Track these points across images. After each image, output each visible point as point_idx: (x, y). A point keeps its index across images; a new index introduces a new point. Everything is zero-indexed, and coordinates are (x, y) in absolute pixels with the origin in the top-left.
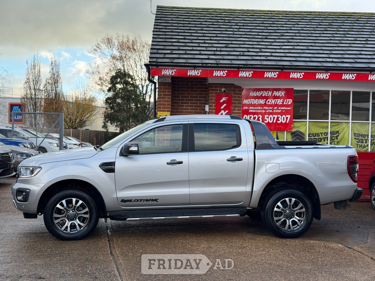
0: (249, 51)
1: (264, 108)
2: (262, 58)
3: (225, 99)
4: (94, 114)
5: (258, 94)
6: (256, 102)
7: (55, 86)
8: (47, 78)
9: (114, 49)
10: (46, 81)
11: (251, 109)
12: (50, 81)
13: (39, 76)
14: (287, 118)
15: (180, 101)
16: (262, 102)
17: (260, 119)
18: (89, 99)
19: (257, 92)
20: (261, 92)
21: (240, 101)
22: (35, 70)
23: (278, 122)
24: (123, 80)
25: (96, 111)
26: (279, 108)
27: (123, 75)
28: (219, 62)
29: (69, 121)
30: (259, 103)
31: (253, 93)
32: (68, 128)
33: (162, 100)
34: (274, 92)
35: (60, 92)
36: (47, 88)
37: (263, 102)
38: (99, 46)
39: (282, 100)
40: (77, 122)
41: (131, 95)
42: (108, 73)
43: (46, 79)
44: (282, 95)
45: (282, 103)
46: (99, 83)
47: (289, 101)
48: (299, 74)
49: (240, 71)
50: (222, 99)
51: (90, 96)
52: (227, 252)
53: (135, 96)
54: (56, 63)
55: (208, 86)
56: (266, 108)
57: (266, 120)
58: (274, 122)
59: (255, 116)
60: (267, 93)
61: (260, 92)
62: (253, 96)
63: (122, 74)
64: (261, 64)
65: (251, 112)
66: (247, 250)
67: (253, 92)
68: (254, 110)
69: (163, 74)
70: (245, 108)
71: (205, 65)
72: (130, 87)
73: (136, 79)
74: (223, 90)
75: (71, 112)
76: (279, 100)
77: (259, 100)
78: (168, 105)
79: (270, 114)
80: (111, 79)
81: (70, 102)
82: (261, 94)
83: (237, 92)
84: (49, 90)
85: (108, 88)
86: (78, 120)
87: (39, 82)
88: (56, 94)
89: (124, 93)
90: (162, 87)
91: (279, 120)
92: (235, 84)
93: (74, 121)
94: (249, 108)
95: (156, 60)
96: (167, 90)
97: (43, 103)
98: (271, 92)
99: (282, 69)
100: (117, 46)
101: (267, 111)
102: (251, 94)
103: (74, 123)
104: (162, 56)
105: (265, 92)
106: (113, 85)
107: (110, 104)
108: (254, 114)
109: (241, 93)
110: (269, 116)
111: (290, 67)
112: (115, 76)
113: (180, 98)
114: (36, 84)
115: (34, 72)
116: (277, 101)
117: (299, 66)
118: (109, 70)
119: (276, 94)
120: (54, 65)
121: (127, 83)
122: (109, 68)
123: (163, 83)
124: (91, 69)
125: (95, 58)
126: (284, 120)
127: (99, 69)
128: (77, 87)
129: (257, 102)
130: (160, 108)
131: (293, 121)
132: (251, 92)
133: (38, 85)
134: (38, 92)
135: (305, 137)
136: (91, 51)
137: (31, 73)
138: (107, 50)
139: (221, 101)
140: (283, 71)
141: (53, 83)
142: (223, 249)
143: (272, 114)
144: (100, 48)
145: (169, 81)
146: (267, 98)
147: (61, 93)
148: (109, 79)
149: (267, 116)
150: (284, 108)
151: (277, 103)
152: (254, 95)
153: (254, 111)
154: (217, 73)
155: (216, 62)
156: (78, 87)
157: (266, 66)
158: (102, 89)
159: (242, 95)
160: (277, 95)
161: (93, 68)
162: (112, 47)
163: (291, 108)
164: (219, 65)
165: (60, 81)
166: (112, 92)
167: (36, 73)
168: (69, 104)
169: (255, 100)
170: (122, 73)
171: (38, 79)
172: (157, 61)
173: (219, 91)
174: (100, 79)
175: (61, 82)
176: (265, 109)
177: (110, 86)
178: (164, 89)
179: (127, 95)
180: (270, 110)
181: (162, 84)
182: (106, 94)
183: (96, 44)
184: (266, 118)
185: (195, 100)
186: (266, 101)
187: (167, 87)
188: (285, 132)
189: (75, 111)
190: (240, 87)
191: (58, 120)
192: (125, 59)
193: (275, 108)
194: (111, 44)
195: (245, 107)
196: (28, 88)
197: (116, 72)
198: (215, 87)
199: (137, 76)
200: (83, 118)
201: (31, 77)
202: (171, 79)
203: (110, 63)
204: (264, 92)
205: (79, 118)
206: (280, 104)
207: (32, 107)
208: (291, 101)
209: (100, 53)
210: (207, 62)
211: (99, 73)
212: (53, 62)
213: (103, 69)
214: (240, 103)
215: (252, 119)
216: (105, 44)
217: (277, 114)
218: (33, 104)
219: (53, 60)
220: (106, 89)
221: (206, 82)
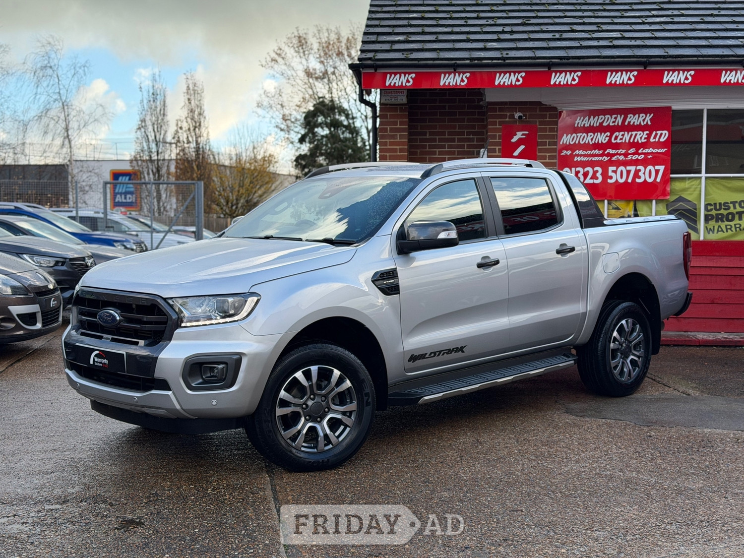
0: (573, 31)
1: (606, 153)
2: (602, 43)
3: (523, 135)
4: (273, 188)
5: (595, 121)
6: (589, 138)
7: (195, 134)
8: (178, 118)
9: (311, 57)
10: (177, 125)
11: (578, 155)
12: (185, 125)
13: (164, 115)
14: (657, 172)
15: (428, 144)
16: (602, 138)
17: (599, 175)
18: (262, 158)
19: (592, 117)
20: (600, 117)
21: (555, 138)
22: (156, 103)
23: (638, 180)
24: (329, 118)
25: (278, 183)
26: (640, 151)
27: (328, 110)
28: (507, 54)
29: (225, 204)
30: (596, 142)
31: (582, 121)
32: (224, 218)
33: (388, 140)
34: (629, 116)
35: (206, 145)
36: (179, 138)
37: (605, 140)
38: (282, 51)
39: (646, 133)
40: (240, 205)
41: (346, 148)
42: (299, 106)
43: (177, 120)
44: (645, 123)
45: (646, 140)
46: (283, 126)
47: (661, 134)
48: (683, 74)
49: (554, 71)
50: (516, 135)
51: (265, 152)
52: (516, 451)
53: (353, 150)
54: (196, 88)
55: (485, 110)
56: (611, 151)
57: (611, 178)
58: (630, 180)
59: (586, 169)
60: (613, 120)
61: (597, 117)
62: (582, 125)
63: (327, 107)
64: (600, 54)
65: (579, 160)
66: (560, 447)
67: (582, 118)
68: (585, 156)
69: (387, 84)
70: (564, 153)
71: (476, 62)
72: (343, 133)
73: (354, 116)
74: (517, 115)
75: (229, 186)
76: (639, 133)
77: (596, 134)
78: (401, 150)
79: (618, 164)
80: (305, 118)
81: (225, 166)
82: (600, 121)
83: (548, 119)
84: (184, 142)
85: (300, 136)
86: (242, 201)
87: (164, 127)
88: (197, 149)
89: (331, 144)
90: (388, 113)
91: (639, 177)
92: (543, 103)
93: (235, 202)
94: (573, 152)
95: (374, 56)
96: (399, 120)
97: (173, 169)
98: (623, 116)
99: (645, 64)
100: (316, 51)
101: (614, 159)
102: (578, 123)
103: (234, 207)
104: (386, 47)
105: (608, 118)
106: (309, 130)
107: (303, 167)
108: (584, 165)
109: (557, 121)
110: (617, 169)
111: (662, 59)
112: (313, 111)
113: (428, 137)
114: (158, 131)
115: (153, 107)
116: (636, 135)
117: (683, 58)
118: (302, 100)
119: (633, 120)
120: (192, 92)
121: (336, 124)
122: (301, 95)
123: (391, 105)
124: (267, 99)
125: (274, 76)
126: (650, 177)
127: (281, 99)
128: (239, 134)
129: (592, 139)
131: (671, 178)
132: (579, 118)
133: (163, 132)
134: (163, 146)
135: (697, 212)
136: (266, 62)
137: (149, 110)
138: (298, 60)
139: (514, 140)
140: (648, 68)
141: (192, 129)
142: (507, 447)
143: (625, 164)
144: (283, 56)
145: (404, 99)
146: (612, 129)
147: (208, 148)
148: (301, 117)
149: (614, 168)
150: (651, 150)
151: (636, 141)
152: (584, 124)
153: (585, 159)
154: (503, 79)
155: (502, 54)
156: (241, 135)
157: (609, 60)
158: (288, 138)
159: (559, 125)
160: (634, 122)
161: (270, 96)
162: (306, 52)
163: (665, 149)
164: (507, 61)
165: (206, 123)
166: (308, 145)
167: (158, 109)
168: (224, 171)
169: (587, 135)
170: (328, 105)
171: (163, 119)
172: (376, 58)
173: (509, 118)
174: (284, 118)
175: (207, 126)
176: (609, 153)
177: (303, 132)
178: (392, 117)
179: (338, 148)
180: (620, 154)
181: (388, 106)
182: (296, 148)
183: (276, 49)
184: (610, 174)
185: (459, 140)
186: (611, 137)
187: (398, 113)
188: (654, 202)
189: (235, 183)
190: (555, 109)
191: (192, 196)
192: (332, 77)
193: (632, 150)
194: (304, 47)
195: (565, 151)
196: (144, 139)
197: (315, 102)
198: (501, 110)
199: (357, 111)
200: (250, 197)
201: (148, 118)
202: (407, 96)
203: (304, 87)
204: (607, 116)
205: (244, 196)
206: (642, 143)
207: (151, 176)
208: (665, 134)
209: (284, 67)
210: (482, 54)
211: (282, 106)
212: (191, 87)
213: (290, 99)
214: (555, 144)
215: (580, 175)
216: (292, 49)
217: (636, 163)
218: (155, 170)
219: (190, 82)
220: (296, 137)
221: (482, 100)
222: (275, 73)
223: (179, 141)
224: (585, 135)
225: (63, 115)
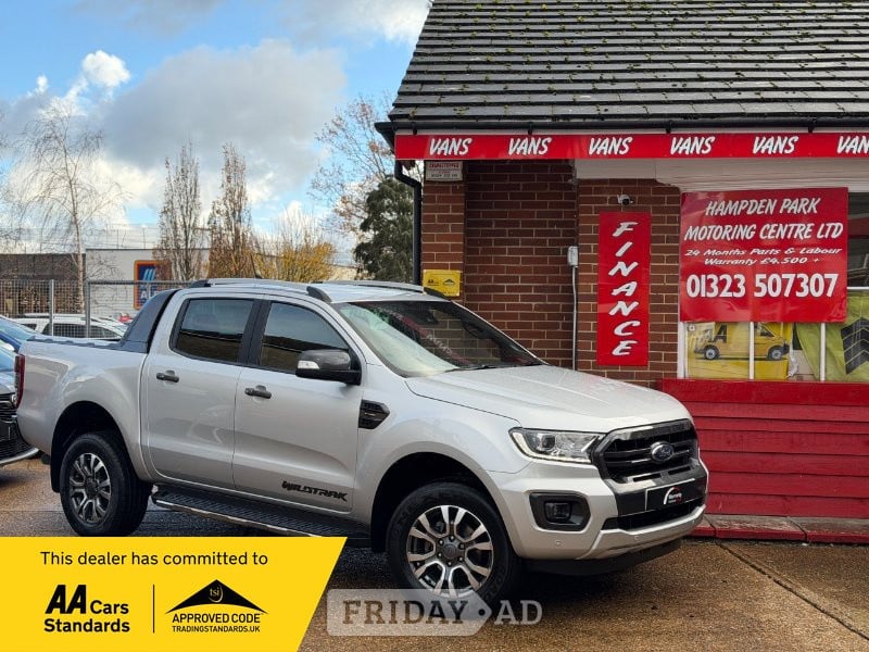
0: (702, 79)
1: (751, 254)
2: (745, 95)
3: (629, 226)
5: (734, 208)
6: (726, 233)
7: (235, 218)
8: (215, 199)
10: (213, 208)
11: (710, 257)
12: (223, 207)
13: (195, 196)
14: (827, 282)
15: (493, 238)
16: (745, 232)
17: (740, 285)
18: (316, 247)
19: (730, 202)
20: (743, 202)
21: (676, 233)
22: (186, 181)
23: (798, 294)
24: (397, 201)
25: (334, 277)
26: (802, 252)
27: (396, 190)
28: (606, 110)
30: (737, 238)
31: (717, 207)
33: (435, 233)
34: (786, 200)
35: (247, 232)
36: (215, 223)
37: (750, 234)
38: (342, 122)
39: (809, 225)
42: (362, 186)
43: (213, 202)
44: (809, 211)
45: (810, 236)
46: (342, 210)
47: (833, 227)
49: (676, 135)
50: (619, 227)
51: (319, 241)
54: (237, 164)
55: (576, 190)
56: (759, 252)
57: (759, 290)
58: (787, 294)
59: (722, 277)
60: (761, 206)
61: (737, 203)
62: (716, 214)
63: (394, 187)
64: (742, 111)
65: (711, 264)
67: (716, 203)
68: (720, 257)
69: (432, 152)
70: (690, 253)
71: (561, 121)
74: (621, 199)
76: (799, 225)
77: (737, 226)
78: (454, 248)
79: (770, 269)
80: (368, 200)
81: (272, 256)
82: (742, 207)
83: (666, 205)
84: (221, 229)
85: (362, 221)
87: (195, 211)
88: (236, 238)
89: (399, 231)
90: (437, 195)
91: (801, 290)
92: (659, 181)
94: (702, 253)
95: (413, 112)
96: (451, 205)
97: (206, 261)
98: (776, 201)
99: (810, 126)
101: (763, 262)
102: (711, 210)
104: (433, 100)
105: (754, 204)
106: (373, 214)
107: (367, 259)
108: (718, 271)
109: (680, 208)
110: (768, 277)
111: (835, 118)
112: (378, 192)
113: (493, 228)
114: (187, 216)
115: (182, 186)
116: (796, 228)
118: (366, 179)
119: (792, 206)
120: (232, 169)
121: (404, 208)
122: (365, 173)
123: (439, 182)
124: (324, 178)
125: (333, 151)
126: (817, 289)
127: (341, 178)
129: (730, 234)
130: (431, 257)
131: (849, 291)
132: (712, 202)
133: (194, 216)
134: (194, 233)
136: (323, 134)
138: (361, 131)
139: (617, 233)
140: (814, 132)
141: (230, 213)
143: (778, 269)
144: (344, 127)
145: (456, 174)
146: (760, 220)
147: (249, 235)
148: (364, 199)
149: (764, 276)
150: (818, 251)
151: (795, 237)
152: (719, 212)
153: (720, 262)
154: (601, 147)
155: (599, 110)
157: (757, 119)
158: (348, 224)
159: (682, 213)
160: (793, 210)
161: (328, 174)
163: (839, 250)
164: (606, 120)
165: (247, 205)
166: (372, 232)
167: (188, 189)
168: (269, 261)
169: (724, 229)
170: (396, 184)
171: (194, 201)
172: (416, 114)
173: (610, 203)
174: (344, 200)
175: (248, 209)
176: (755, 254)
177: (366, 216)
178: (441, 199)
180: (772, 256)
181: (435, 185)
182: (358, 236)
183: (335, 118)
184: (758, 284)
185: (538, 233)
186: (758, 231)
187: (451, 194)
188: (823, 326)
190: (677, 190)
193: (790, 251)
194: (371, 117)
195: (692, 251)
196: (170, 225)
197: (381, 182)
198: (598, 191)
201: (176, 199)
202: (463, 171)
203: (368, 163)
204: (752, 201)
206: (804, 239)
207: (178, 269)
208: (839, 227)
209: (345, 140)
210: (571, 110)
211: (342, 186)
212: (231, 162)
213: (351, 177)
214: (677, 239)
215: (714, 286)
216: (354, 119)
217: (796, 268)
218: (183, 262)
219: (230, 156)
220: (357, 222)
221: (571, 177)
222: (334, 148)
223: (215, 228)
224: (721, 228)
225: (70, 195)
